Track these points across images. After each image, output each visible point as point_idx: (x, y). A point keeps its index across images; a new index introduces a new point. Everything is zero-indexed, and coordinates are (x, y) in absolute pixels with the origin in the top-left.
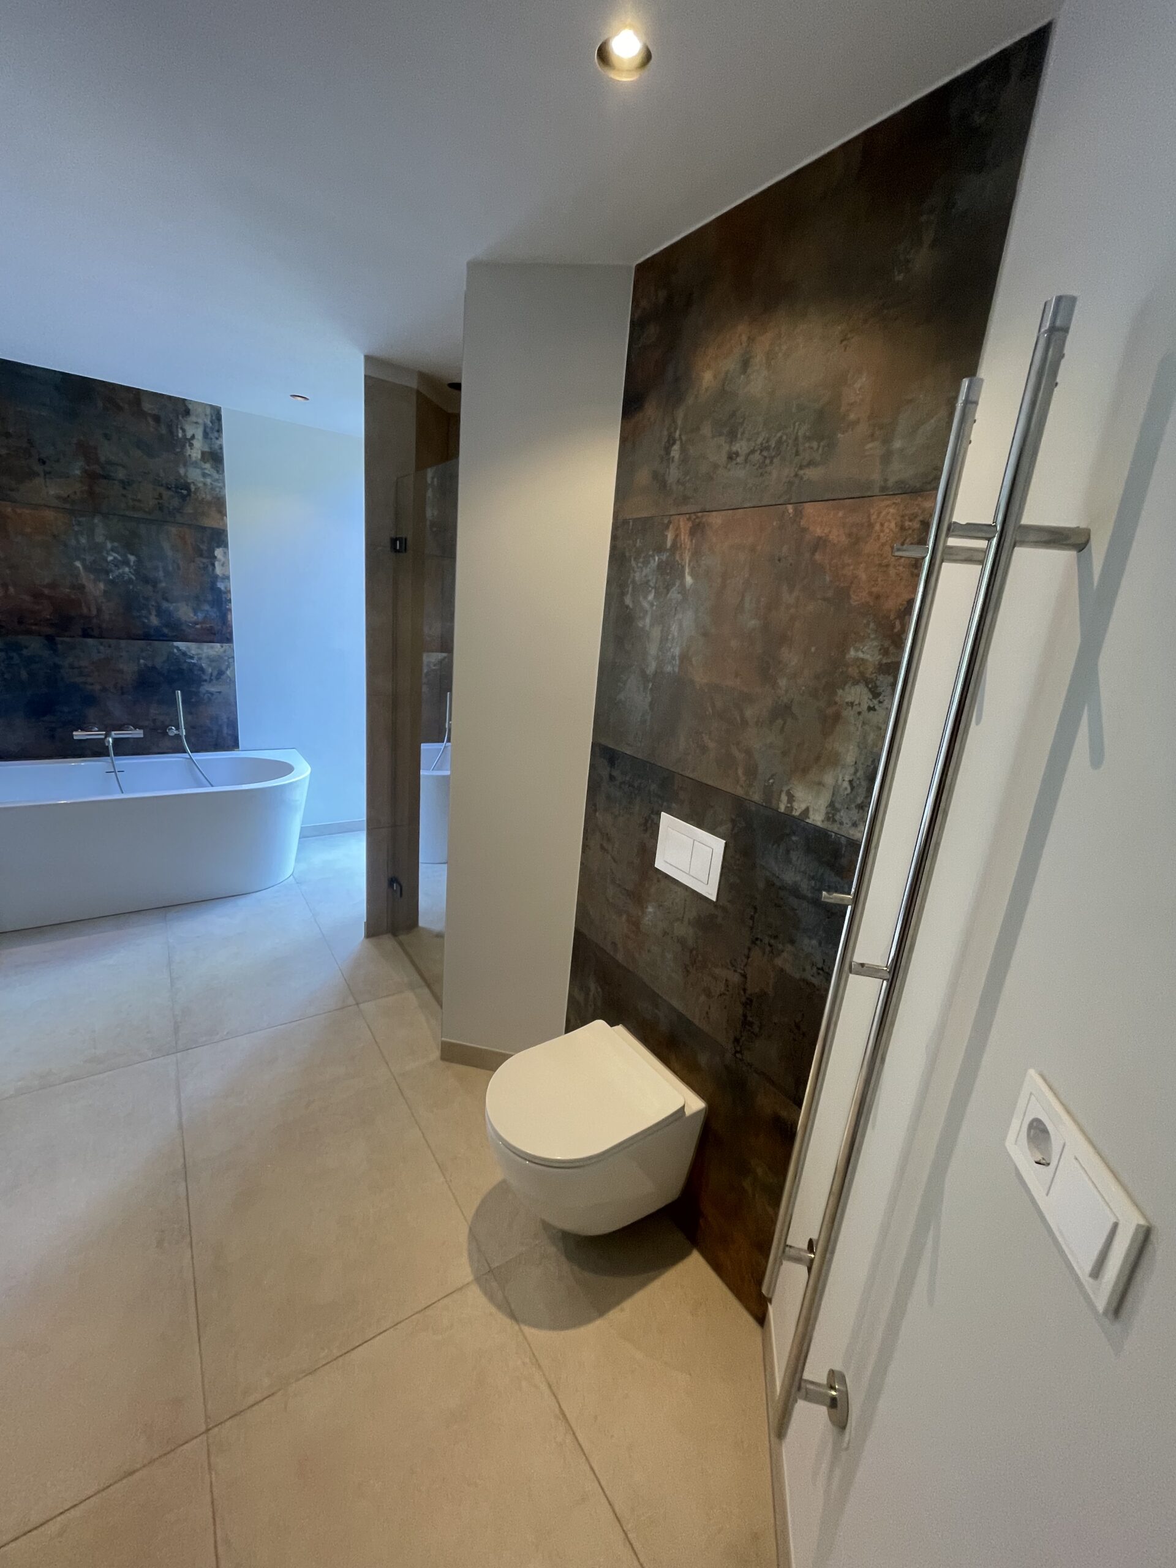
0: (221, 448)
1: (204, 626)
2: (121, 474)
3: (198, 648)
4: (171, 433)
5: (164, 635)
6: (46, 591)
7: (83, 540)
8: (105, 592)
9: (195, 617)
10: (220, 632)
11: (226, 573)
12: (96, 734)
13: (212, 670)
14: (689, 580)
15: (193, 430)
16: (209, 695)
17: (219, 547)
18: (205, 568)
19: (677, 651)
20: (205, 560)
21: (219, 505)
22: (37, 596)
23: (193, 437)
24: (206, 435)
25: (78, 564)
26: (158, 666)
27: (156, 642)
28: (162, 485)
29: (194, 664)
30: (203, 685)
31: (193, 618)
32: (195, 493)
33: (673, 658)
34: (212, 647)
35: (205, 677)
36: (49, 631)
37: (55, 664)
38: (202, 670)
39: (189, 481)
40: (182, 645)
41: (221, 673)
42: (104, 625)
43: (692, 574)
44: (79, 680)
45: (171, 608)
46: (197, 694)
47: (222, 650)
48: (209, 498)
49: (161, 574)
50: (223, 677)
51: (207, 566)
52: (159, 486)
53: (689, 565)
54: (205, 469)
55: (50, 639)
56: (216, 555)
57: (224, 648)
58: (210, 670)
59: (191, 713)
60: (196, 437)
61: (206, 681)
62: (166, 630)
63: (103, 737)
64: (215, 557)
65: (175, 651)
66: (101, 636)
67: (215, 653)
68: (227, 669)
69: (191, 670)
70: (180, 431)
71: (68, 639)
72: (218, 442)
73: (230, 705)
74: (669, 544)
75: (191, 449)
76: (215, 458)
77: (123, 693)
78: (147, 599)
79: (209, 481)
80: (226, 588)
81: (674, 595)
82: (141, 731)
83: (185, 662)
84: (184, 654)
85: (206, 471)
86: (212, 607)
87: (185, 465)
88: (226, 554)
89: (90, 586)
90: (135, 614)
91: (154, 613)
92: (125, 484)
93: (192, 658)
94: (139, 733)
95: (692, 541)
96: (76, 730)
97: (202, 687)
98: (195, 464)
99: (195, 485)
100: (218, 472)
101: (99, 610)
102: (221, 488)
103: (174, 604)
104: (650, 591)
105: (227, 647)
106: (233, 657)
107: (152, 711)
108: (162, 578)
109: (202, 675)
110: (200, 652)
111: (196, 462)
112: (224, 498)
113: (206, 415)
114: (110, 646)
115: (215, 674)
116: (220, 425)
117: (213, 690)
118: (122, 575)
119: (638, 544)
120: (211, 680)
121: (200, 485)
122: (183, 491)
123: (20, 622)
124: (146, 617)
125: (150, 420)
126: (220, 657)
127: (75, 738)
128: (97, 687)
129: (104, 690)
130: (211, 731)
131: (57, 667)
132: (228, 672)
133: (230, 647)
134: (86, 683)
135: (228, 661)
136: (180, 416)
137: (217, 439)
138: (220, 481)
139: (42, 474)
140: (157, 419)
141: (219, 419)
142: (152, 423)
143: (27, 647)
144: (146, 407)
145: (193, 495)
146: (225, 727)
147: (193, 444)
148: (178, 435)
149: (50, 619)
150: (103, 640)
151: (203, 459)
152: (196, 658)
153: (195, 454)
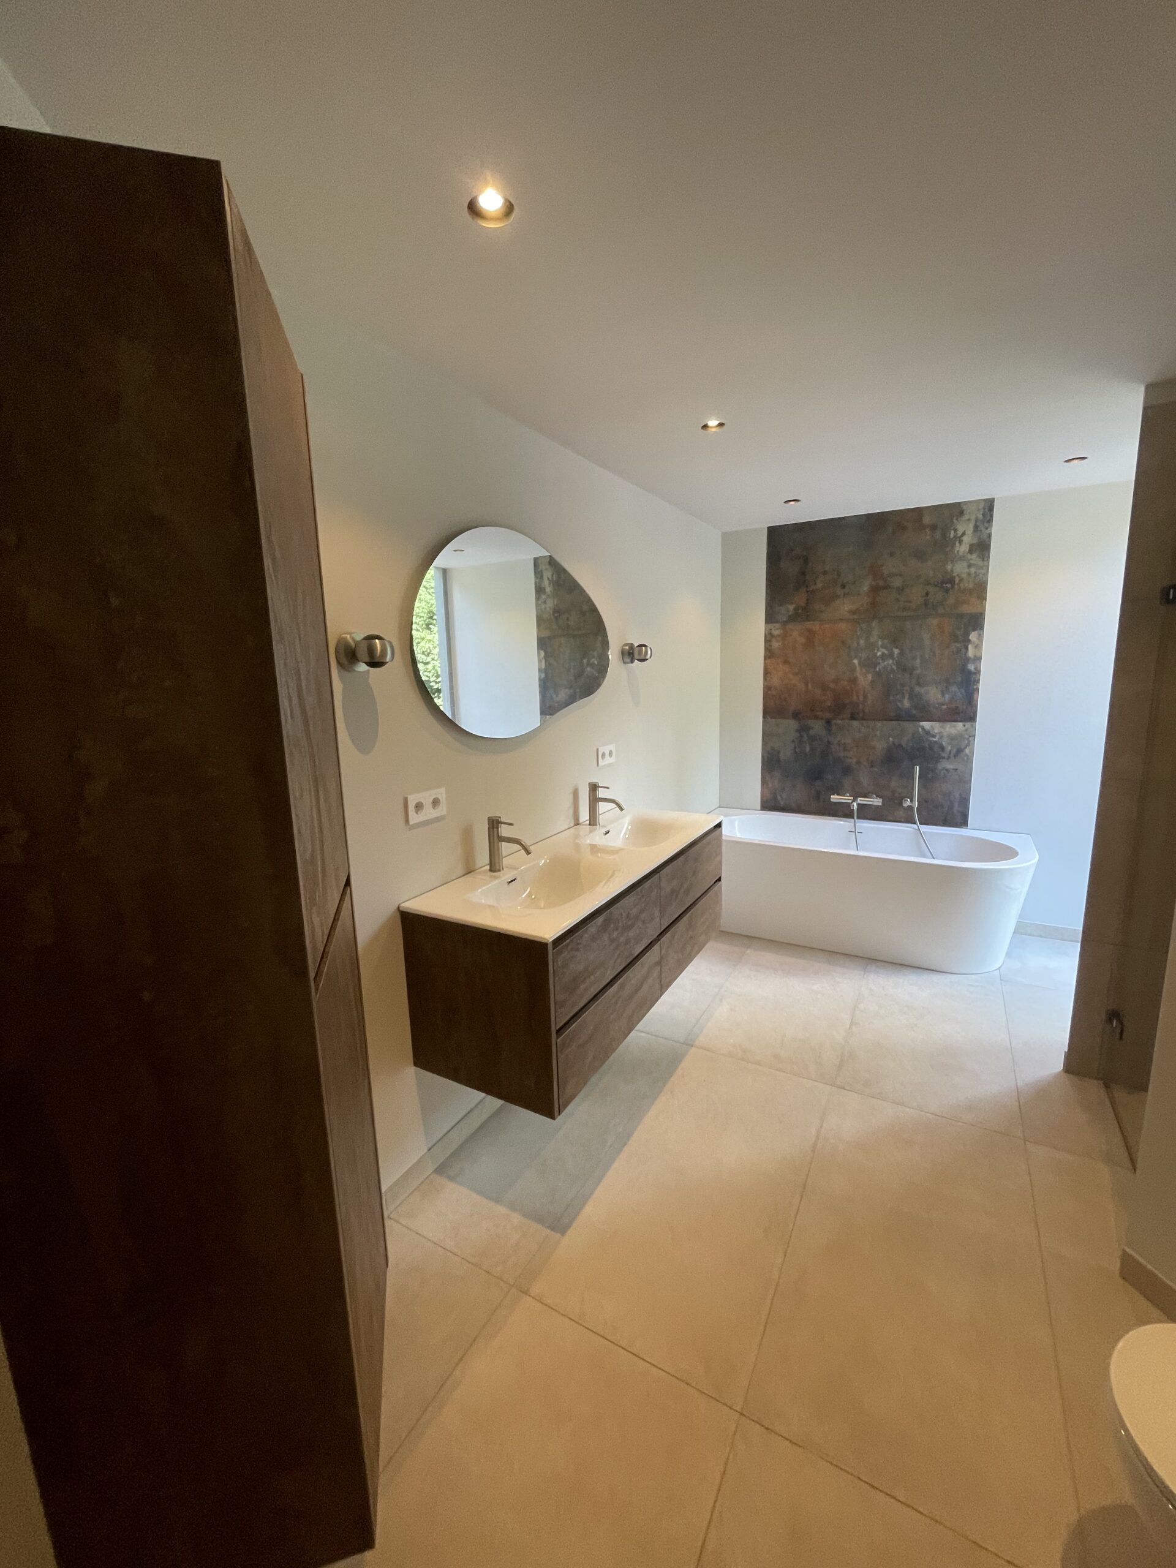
0: (990, 536)
1: (950, 706)
2: (897, 582)
3: (942, 727)
4: (944, 535)
5: (914, 716)
6: (832, 686)
7: (862, 642)
8: (872, 682)
9: (943, 699)
10: (965, 712)
11: (978, 655)
12: (846, 799)
13: (951, 748)
15: (965, 528)
16: (945, 771)
17: (974, 631)
18: (959, 651)
20: (959, 645)
21: (980, 590)
22: (824, 688)
23: (964, 534)
24: (976, 528)
25: (856, 661)
26: (904, 744)
27: (905, 723)
28: (930, 584)
29: (935, 742)
30: (940, 762)
31: (940, 699)
32: (958, 585)
34: (955, 726)
35: (943, 755)
36: (827, 715)
38: (942, 748)
39: (955, 574)
40: (926, 725)
41: (960, 751)
42: (867, 710)
44: (842, 754)
45: (922, 692)
46: (933, 770)
47: (964, 729)
48: (971, 586)
49: (918, 661)
50: (961, 755)
51: (961, 650)
52: (927, 585)
54: (971, 559)
55: (828, 722)
56: (970, 638)
57: (966, 726)
58: (949, 748)
59: (926, 787)
60: (967, 533)
61: (944, 758)
62: (914, 712)
63: (850, 801)
64: (969, 641)
65: (920, 730)
66: (863, 719)
67: (956, 732)
68: (966, 747)
69: (931, 748)
70: (952, 532)
71: (839, 722)
72: (988, 531)
73: (965, 781)
75: (960, 545)
76: (982, 547)
77: (872, 766)
78: (903, 685)
79: (973, 570)
82: (881, 800)
83: (927, 740)
84: (928, 733)
85: (972, 562)
86: (959, 688)
87: (953, 562)
88: (980, 637)
89: (861, 678)
90: (892, 698)
91: (907, 696)
92: (901, 590)
93: (934, 736)
94: (877, 802)
96: (833, 794)
97: (939, 764)
98: (962, 558)
99: (959, 577)
100: (983, 560)
101: (865, 697)
102: (984, 574)
103: (925, 688)
105: (970, 726)
106: (974, 736)
107: (893, 783)
108: (918, 666)
109: (941, 752)
110: (943, 731)
111: (964, 556)
112: (986, 583)
113: (979, 510)
114: (868, 727)
115: (954, 751)
116: (992, 516)
117: (950, 766)
118: (885, 668)
120: (949, 757)
121: (964, 576)
122: (947, 585)
123: (812, 710)
124: (900, 701)
125: (927, 530)
126: (961, 736)
127: (832, 800)
128: (855, 760)
129: (859, 762)
130: (942, 806)
131: (829, 742)
132: (967, 751)
133: (972, 726)
134: (847, 757)
135: (968, 739)
136: (955, 518)
137: (987, 529)
138: (984, 568)
139: (842, 596)
140: (934, 528)
141: (991, 509)
142: (929, 533)
143: (812, 728)
144: (927, 520)
145: (956, 586)
146: (956, 804)
147: (962, 541)
148: (950, 536)
149: (830, 707)
150: (864, 722)
151: (971, 552)
152: (938, 737)
153: (963, 549)
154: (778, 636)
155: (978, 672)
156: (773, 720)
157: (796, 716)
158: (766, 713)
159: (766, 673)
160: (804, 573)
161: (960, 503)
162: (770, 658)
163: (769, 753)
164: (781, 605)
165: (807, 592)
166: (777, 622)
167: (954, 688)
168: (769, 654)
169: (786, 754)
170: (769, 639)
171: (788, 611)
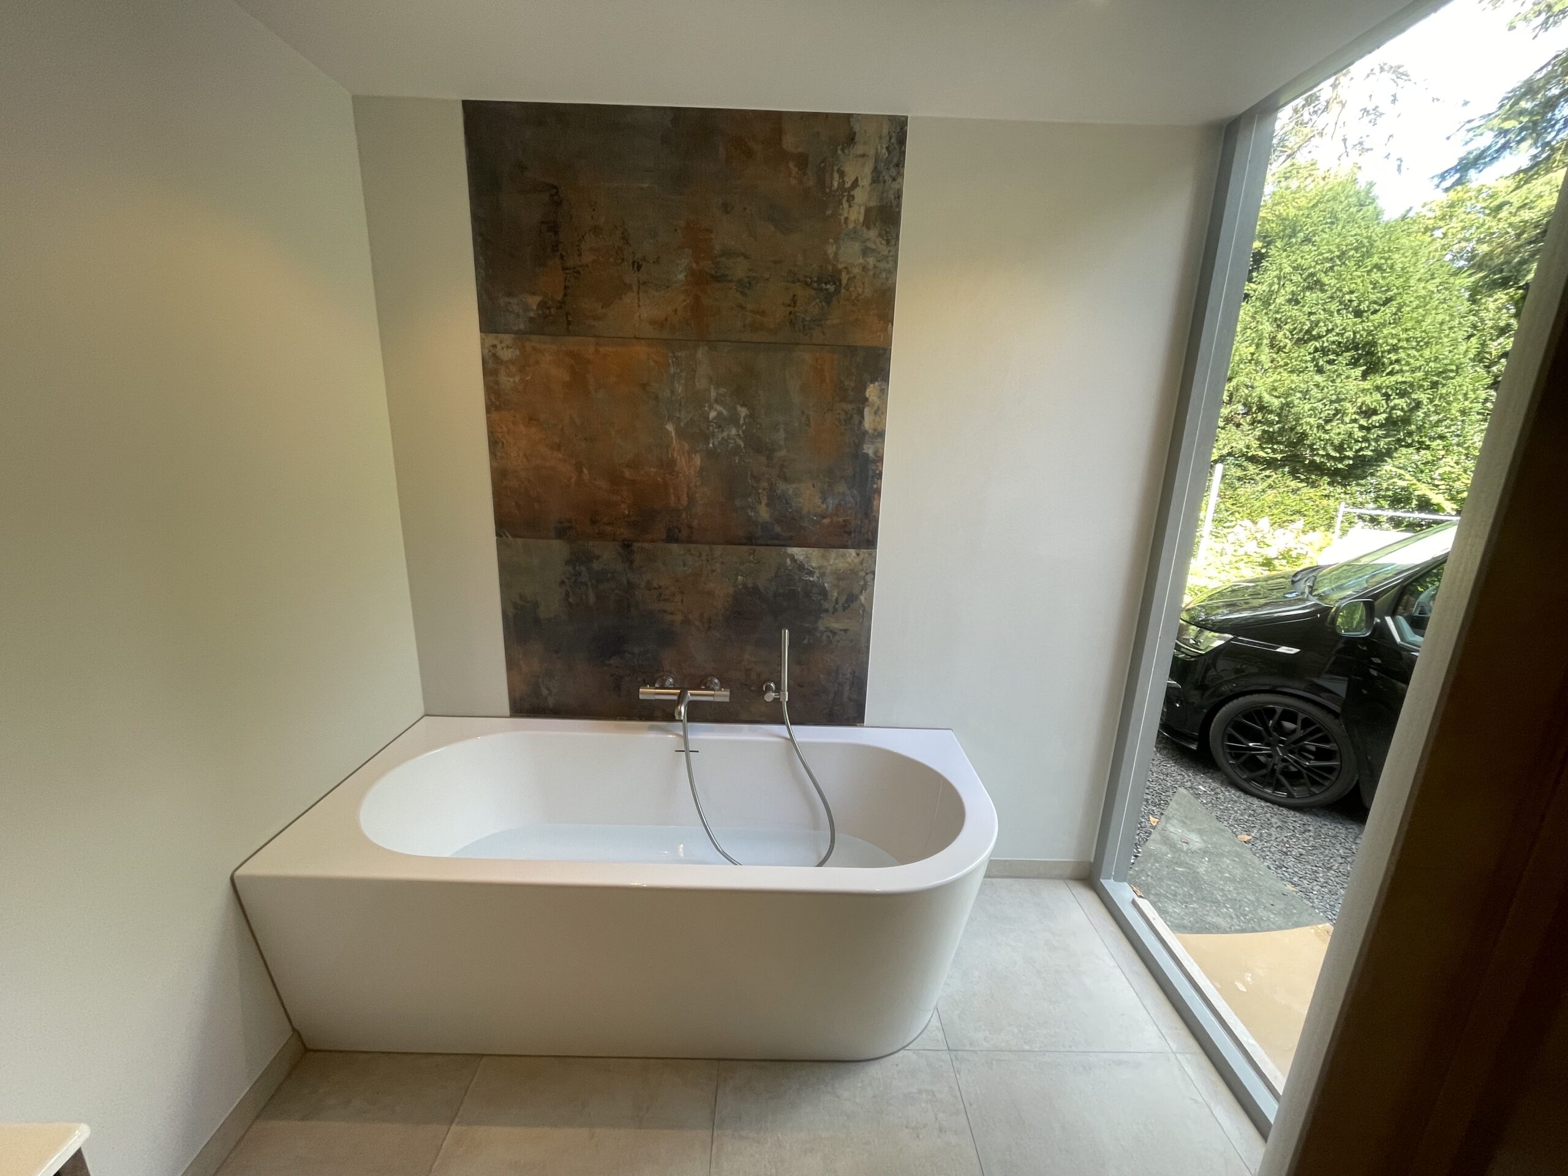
0: (899, 196)
1: (835, 519)
2: (739, 270)
3: (823, 557)
4: (821, 183)
5: (777, 537)
6: (627, 473)
7: (679, 389)
8: (702, 468)
9: (824, 506)
10: (859, 531)
11: (879, 427)
12: (668, 691)
13: (839, 594)
16: (829, 634)
17: (872, 381)
18: (849, 419)
20: (849, 407)
21: (884, 303)
23: (855, 184)
24: (877, 178)
25: (670, 427)
26: (762, 586)
27: (763, 549)
28: (799, 280)
29: (813, 584)
30: (821, 618)
31: (819, 507)
32: (847, 288)
34: (843, 556)
35: (826, 605)
36: (624, 532)
37: (629, 583)
38: (824, 593)
39: (840, 266)
40: (798, 552)
41: (852, 598)
42: (695, 523)
44: (656, 606)
45: (791, 492)
47: (857, 560)
48: (868, 293)
49: (782, 434)
50: (854, 606)
51: (852, 416)
52: (793, 282)
54: (867, 240)
55: (627, 545)
56: (867, 396)
57: (862, 556)
58: (835, 594)
59: (799, 663)
60: (860, 183)
61: (827, 611)
62: (778, 529)
63: (675, 698)
64: (866, 399)
65: (788, 561)
66: (690, 540)
67: (846, 565)
68: (861, 592)
69: (807, 594)
70: (836, 176)
71: (646, 545)
72: (895, 186)
73: (859, 650)
75: (850, 206)
76: (887, 217)
77: (709, 628)
78: (757, 479)
79: (871, 261)
80: (876, 453)
82: (728, 692)
83: (800, 580)
84: (801, 567)
85: (870, 245)
86: (849, 489)
87: (837, 240)
88: (883, 392)
89: (681, 462)
90: (738, 503)
91: (764, 501)
92: (745, 286)
93: (811, 573)
94: (723, 696)
96: (644, 687)
97: (820, 621)
98: (854, 235)
99: (848, 273)
100: (888, 242)
101: (691, 500)
103: (794, 486)
105: (867, 555)
106: (874, 573)
107: (746, 656)
108: (782, 443)
109: (822, 601)
110: (826, 564)
111: (855, 231)
113: (881, 137)
114: (700, 556)
115: (842, 600)
117: (836, 626)
118: (725, 442)
120: (835, 610)
121: (856, 271)
122: (828, 286)
123: (594, 522)
124: (753, 509)
125: (791, 165)
126: (854, 572)
127: (641, 697)
128: (679, 618)
129: (686, 621)
130: (826, 691)
131: (631, 586)
132: (862, 598)
133: (870, 554)
134: (665, 611)
135: (864, 578)
136: (840, 147)
137: (894, 179)
138: (890, 258)
139: (635, 289)
140: (802, 161)
141: (902, 141)
142: (795, 170)
143: (598, 558)
144: (790, 142)
145: (843, 291)
146: (847, 688)
147: (853, 197)
148: (832, 185)
149: (629, 516)
150: (692, 546)
151: (867, 223)
152: (817, 574)
153: (854, 214)
154: (512, 362)
155: (880, 459)
156: (520, 541)
157: (563, 532)
158: (504, 525)
159: (495, 443)
160: (554, 229)
161: (848, 117)
162: (498, 408)
163: (515, 606)
164: (510, 294)
165: (564, 269)
166: (506, 332)
167: (842, 488)
168: (496, 401)
169: (552, 606)
170: (491, 367)
171: (526, 309)
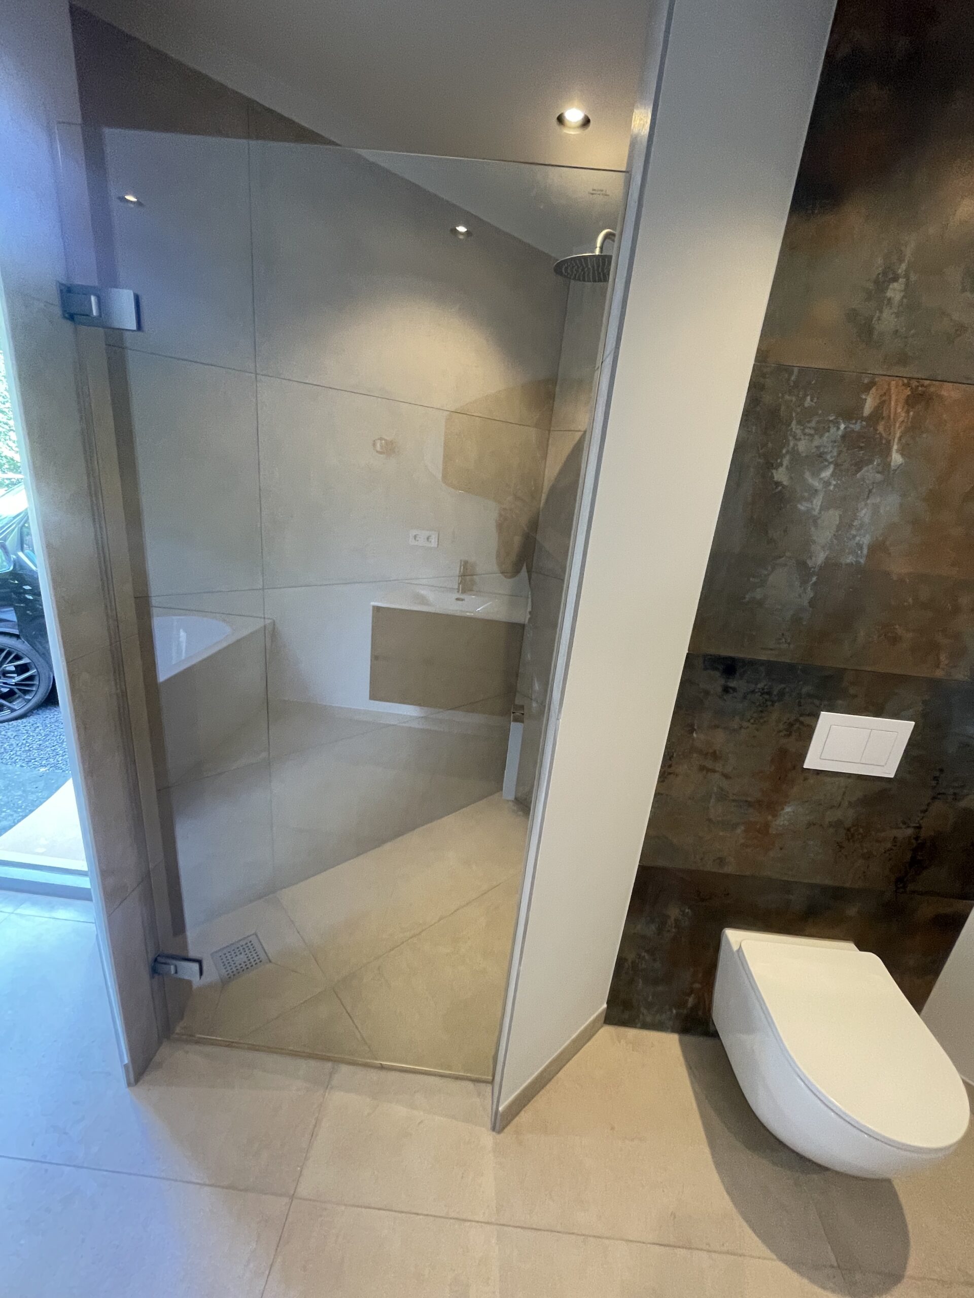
14: (896, 458)
19: (866, 540)
33: (860, 547)
43: (902, 451)
53: (900, 439)
74: (867, 410)
81: (869, 473)
95: (908, 412)
104: (826, 467)
119: (808, 402)
